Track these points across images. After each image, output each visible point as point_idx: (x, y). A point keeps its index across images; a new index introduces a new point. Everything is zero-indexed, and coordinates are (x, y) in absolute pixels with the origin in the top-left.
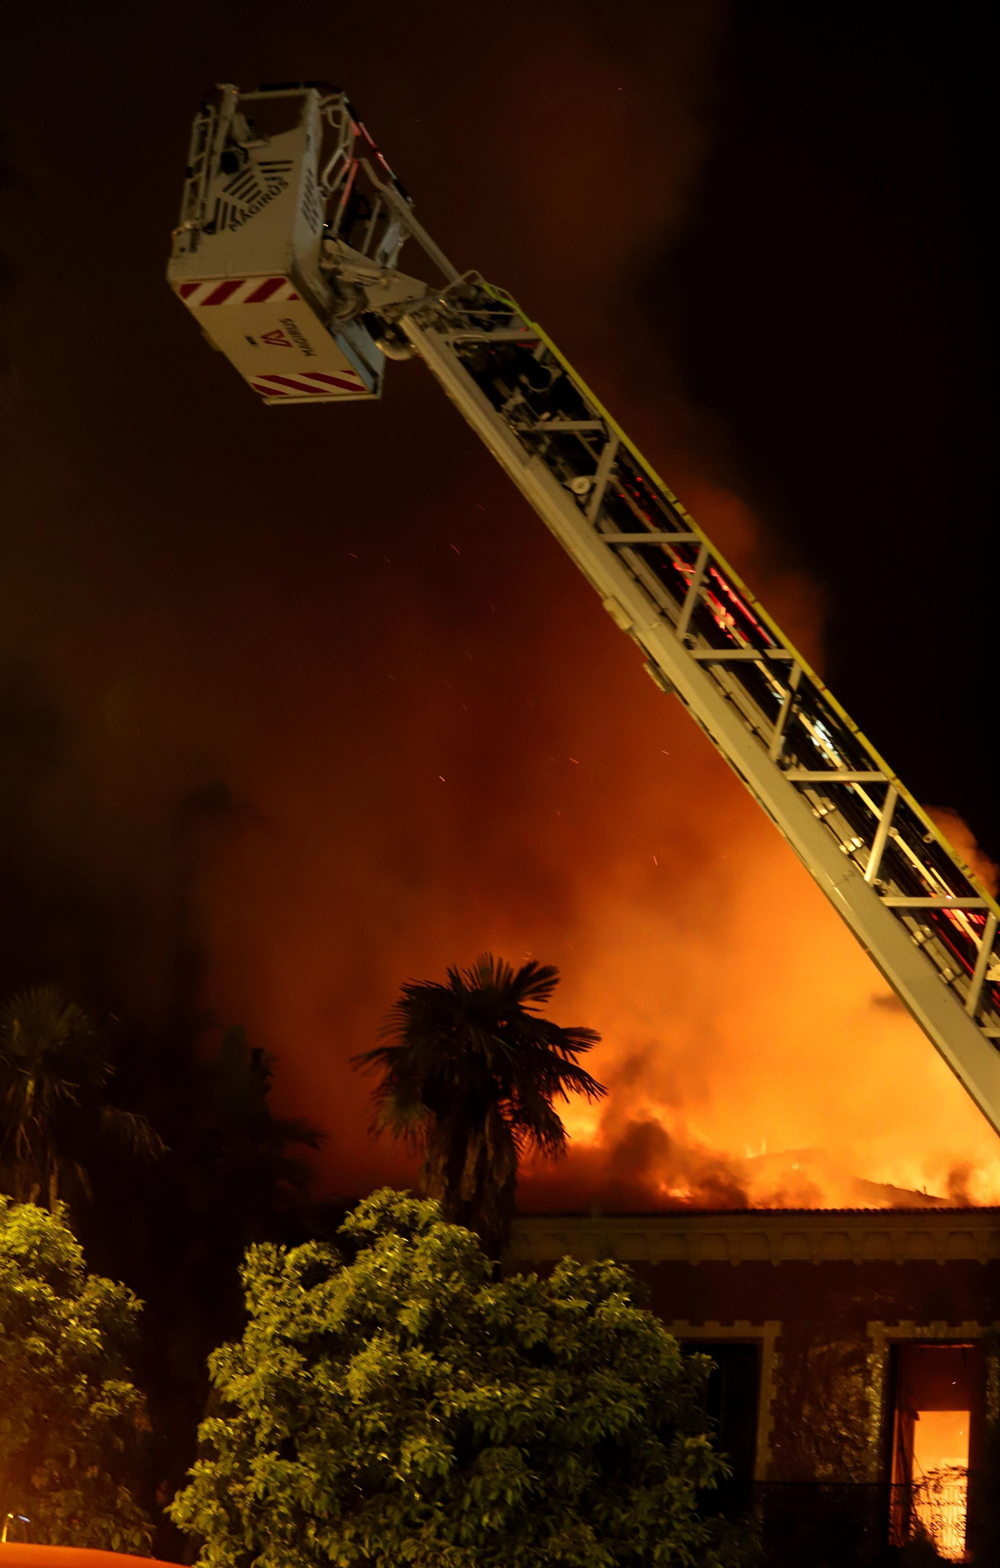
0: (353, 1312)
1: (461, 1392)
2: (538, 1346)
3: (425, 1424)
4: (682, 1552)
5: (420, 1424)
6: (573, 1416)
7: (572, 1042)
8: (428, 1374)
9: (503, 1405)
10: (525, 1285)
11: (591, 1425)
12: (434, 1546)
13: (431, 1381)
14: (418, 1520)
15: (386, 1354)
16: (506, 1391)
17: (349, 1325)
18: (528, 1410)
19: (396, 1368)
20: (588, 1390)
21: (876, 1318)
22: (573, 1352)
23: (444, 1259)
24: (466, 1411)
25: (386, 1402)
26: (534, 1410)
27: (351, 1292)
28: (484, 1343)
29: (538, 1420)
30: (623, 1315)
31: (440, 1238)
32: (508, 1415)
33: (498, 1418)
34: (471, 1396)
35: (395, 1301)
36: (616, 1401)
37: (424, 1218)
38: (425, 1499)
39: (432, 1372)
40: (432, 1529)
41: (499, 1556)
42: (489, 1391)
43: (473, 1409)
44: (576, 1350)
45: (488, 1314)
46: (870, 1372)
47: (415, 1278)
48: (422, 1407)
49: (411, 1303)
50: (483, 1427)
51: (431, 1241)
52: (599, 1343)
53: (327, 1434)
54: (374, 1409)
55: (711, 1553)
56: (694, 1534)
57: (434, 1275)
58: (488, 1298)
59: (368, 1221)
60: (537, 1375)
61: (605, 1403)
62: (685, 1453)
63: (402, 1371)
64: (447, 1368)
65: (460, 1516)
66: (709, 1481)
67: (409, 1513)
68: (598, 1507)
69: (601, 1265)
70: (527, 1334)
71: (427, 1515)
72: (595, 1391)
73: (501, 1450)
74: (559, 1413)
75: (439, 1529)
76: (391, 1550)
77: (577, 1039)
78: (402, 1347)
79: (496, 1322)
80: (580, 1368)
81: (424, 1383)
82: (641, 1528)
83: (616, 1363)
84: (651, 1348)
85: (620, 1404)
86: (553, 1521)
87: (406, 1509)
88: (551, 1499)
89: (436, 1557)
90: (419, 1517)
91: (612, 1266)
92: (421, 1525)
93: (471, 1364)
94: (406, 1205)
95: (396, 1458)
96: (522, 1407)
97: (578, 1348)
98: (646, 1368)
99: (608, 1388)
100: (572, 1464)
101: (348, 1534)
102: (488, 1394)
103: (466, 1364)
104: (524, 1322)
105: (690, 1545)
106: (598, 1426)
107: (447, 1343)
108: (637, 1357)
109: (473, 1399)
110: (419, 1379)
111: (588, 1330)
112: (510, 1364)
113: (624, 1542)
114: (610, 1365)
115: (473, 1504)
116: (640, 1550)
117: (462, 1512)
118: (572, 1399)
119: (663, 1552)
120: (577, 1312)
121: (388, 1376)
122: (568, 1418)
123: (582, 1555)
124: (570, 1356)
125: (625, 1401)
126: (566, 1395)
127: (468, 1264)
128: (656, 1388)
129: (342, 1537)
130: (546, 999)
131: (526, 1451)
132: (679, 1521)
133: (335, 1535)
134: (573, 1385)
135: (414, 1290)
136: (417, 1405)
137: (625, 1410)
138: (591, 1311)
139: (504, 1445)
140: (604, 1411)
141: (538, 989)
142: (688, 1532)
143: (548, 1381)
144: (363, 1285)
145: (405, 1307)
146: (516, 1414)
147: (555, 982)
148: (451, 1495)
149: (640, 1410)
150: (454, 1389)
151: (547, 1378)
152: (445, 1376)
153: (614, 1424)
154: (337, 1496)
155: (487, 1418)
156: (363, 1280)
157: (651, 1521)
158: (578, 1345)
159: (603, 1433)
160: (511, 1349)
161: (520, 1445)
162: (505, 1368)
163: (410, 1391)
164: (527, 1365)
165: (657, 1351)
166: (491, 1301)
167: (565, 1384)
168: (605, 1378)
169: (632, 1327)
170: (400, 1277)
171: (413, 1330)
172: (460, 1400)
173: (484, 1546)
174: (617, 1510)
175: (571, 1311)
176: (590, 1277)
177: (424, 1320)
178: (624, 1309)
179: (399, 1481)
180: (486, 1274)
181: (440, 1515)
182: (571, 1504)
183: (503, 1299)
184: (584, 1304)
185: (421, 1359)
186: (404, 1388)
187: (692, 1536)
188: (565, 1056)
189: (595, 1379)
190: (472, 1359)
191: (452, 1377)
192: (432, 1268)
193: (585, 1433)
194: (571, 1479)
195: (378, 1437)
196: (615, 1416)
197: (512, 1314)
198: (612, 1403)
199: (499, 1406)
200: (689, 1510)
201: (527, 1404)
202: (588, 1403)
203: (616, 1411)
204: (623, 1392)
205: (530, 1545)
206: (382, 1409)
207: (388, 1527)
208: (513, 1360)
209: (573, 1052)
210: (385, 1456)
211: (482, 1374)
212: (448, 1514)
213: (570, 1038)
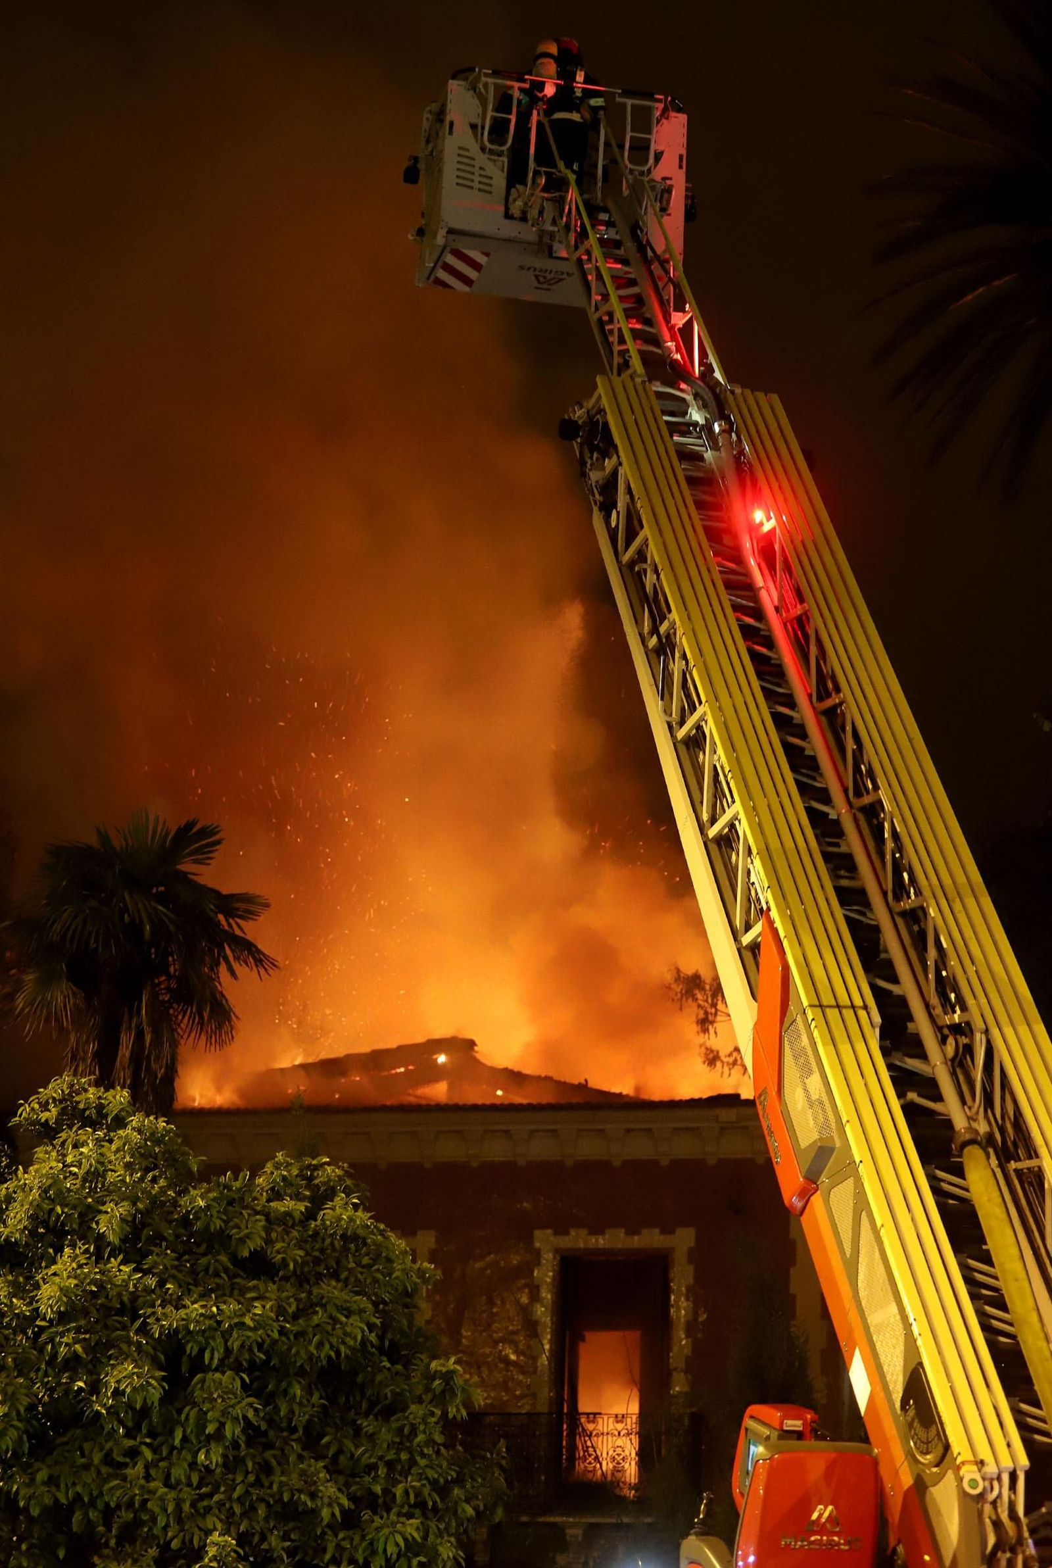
0: (37, 1218)
1: (169, 1309)
2: (254, 1254)
3: (130, 1346)
4: (426, 1491)
5: (124, 1347)
6: (300, 1334)
7: (238, 909)
8: (131, 1289)
9: (219, 1323)
10: (237, 1185)
11: (320, 1345)
12: (142, 1487)
13: (134, 1297)
14: (121, 1459)
15: (80, 1266)
16: (224, 1307)
17: (33, 1233)
18: (250, 1329)
19: (94, 1282)
20: (313, 1305)
21: (544, 1227)
22: (295, 1261)
23: (142, 1155)
24: (177, 1331)
25: (83, 1322)
26: (255, 1329)
27: (35, 1193)
28: (190, 1252)
29: (260, 1340)
30: (351, 1219)
31: (140, 1132)
32: (226, 1335)
33: (214, 1339)
34: (182, 1313)
35: (89, 1206)
36: (347, 1317)
37: (113, 1110)
38: (129, 1434)
39: (135, 1286)
40: (140, 1467)
41: (216, 1498)
42: (203, 1307)
43: (186, 1328)
44: (298, 1258)
45: (197, 1218)
46: (538, 1287)
47: (111, 1177)
48: (124, 1327)
49: (109, 1207)
50: (196, 1349)
51: (129, 1133)
52: (322, 1251)
53: (14, 1360)
54: (68, 1330)
55: (457, 1491)
56: (440, 1470)
57: (131, 1175)
58: (196, 1198)
59: (47, 1114)
60: (255, 1288)
61: (335, 1320)
62: (430, 1377)
63: (101, 1286)
64: (152, 1282)
65: (170, 1453)
66: (458, 1410)
67: (111, 1450)
68: (326, 1440)
69: (314, 1162)
70: (242, 1241)
71: (133, 1453)
72: (324, 1306)
73: (218, 1375)
74: (282, 1331)
75: (147, 1467)
76: (91, 1494)
77: (243, 906)
78: (99, 1257)
79: (207, 1227)
80: (301, 1280)
81: (125, 1299)
82: (381, 1465)
83: (344, 1275)
84: (380, 1256)
85: (351, 1321)
86: (274, 1456)
87: (108, 1446)
88: (271, 1433)
89: (145, 1502)
90: (124, 1456)
91: (328, 1164)
92: (126, 1465)
93: (180, 1276)
94: (92, 1093)
95: (95, 1387)
96: (242, 1325)
97: (301, 1257)
98: (376, 1281)
99: (339, 1303)
100: (298, 1391)
101: (42, 1476)
102: (203, 1311)
103: (174, 1277)
104: (238, 1227)
105: (434, 1483)
106: (327, 1346)
107: (151, 1253)
108: (369, 1266)
109: (185, 1317)
110: (119, 1295)
111: (310, 1236)
112: (223, 1275)
113: (358, 1479)
114: (335, 1275)
115: (185, 1439)
116: (378, 1489)
117: (173, 1448)
118: (295, 1317)
119: (406, 1492)
120: (297, 1215)
121: (84, 1291)
122: (292, 1338)
123: (313, 1496)
124: (291, 1266)
125: (357, 1317)
126: (290, 1311)
127: (172, 1160)
128: (385, 1303)
129: (33, 1480)
130: (208, 861)
131: (245, 1376)
132: (423, 1456)
133: (26, 1478)
134: (298, 1300)
135: (110, 1192)
136: (118, 1325)
137: (356, 1327)
138: (311, 1215)
139: (220, 1368)
140: (334, 1329)
141: (198, 851)
142: (433, 1468)
143: (268, 1295)
144: (50, 1187)
145: (100, 1212)
146: (235, 1334)
147: (219, 842)
148: (160, 1429)
149: (371, 1327)
150: (163, 1306)
151: (267, 1291)
152: (148, 1291)
153: (344, 1343)
154: (26, 1432)
155: (201, 1339)
156: (50, 1181)
157: (391, 1456)
158: (301, 1253)
159: (333, 1354)
160: (223, 1258)
161: (238, 1368)
162: (217, 1280)
163: (109, 1309)
164: (242, 1277)
165: (389, 1260)
166: (202, 1203)
167: (288, 1298)
168: (331, 1290)
169: (360, 1232)
170: (95, 1176)
171: (112, 1238)
172: (171, 1319)
173: (199, 1487)
174: (349, 1444)
175: (288, 1214)
176: (301, 1175)
177: (125, 1226)
178: (350, 1211)
179: (98, 1413)
180: (190, 1171)
181: (148, 1454)
182: (294, 1437)
183: (214, 1199)
184: (302, 1207)
185: (121, 1272)
186: (102, 1305)
187: (437, 1472)
188: (230, 925)
189: (321, 1291)
190: (180, 1271)
191: (158, 1291)
192: (128, 1166)
193: (312, 1354)
194: (296, 1409)
195: (72, 1364)
196: (346, 1334)
197: (225, 1218)
198: (343, 1319)
199: (215, 1325)
200: (435, 1442)
201: (248, 1321)
202: (316, 1320)
203: (348, 1329)
204: (355, 1307)
205: (251, 1485)
206: (78, 1330)
207: (86, 1467)
208: (226, 1270)
209: (238, 921)
210: (81, 1384)
211: (192, 1287)
212: (155, 1450)
213: (237, 905)
